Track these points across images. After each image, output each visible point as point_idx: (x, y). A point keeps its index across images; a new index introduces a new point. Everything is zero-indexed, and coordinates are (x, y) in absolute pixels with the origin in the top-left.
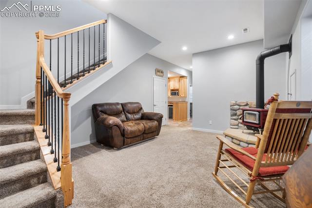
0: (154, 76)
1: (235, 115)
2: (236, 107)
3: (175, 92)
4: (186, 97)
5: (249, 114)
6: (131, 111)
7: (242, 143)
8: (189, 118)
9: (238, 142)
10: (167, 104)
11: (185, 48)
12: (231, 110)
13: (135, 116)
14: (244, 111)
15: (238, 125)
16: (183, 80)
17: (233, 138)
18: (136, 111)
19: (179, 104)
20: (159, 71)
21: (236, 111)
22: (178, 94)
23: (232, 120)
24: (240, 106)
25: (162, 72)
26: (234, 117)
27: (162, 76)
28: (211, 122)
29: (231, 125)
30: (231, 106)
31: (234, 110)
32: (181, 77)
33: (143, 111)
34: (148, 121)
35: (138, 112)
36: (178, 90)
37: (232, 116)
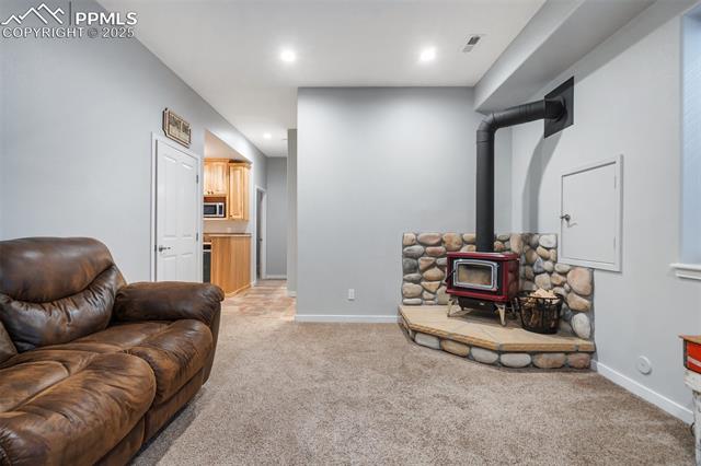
0: (159, 135)
1: (415, 269)
2: (418, 248)
3: (213, 206)
4: (247, 221)
5: (469, 267)
6: (50, 288)
7: (476, 353)
8: (253, 282)
9: (465, 350)
10: (201, 243)
11: (287, 55)
12: (406, 255)
13: (74, 312)
14: (451, 259)
15: (420, 296)
16: (237, 172)
17: (441, 339)
18: (77, 282)
19: (233, 242)
20: (176, 123)
21: (417, 259)
22: (223, 211)
23: (407, 284)
24: (425, 245)
25: (186, 130)
26: (413, 276)
27: (186, 145)
28: (351, 293)
29: (404, 296)
30: (404, 246)
31: (412, 257)
32: (232, 161)
33: (120, 277)
34: (160, 329)
35: (92, 287)
36: (223, 199)
37: (406, 272)
